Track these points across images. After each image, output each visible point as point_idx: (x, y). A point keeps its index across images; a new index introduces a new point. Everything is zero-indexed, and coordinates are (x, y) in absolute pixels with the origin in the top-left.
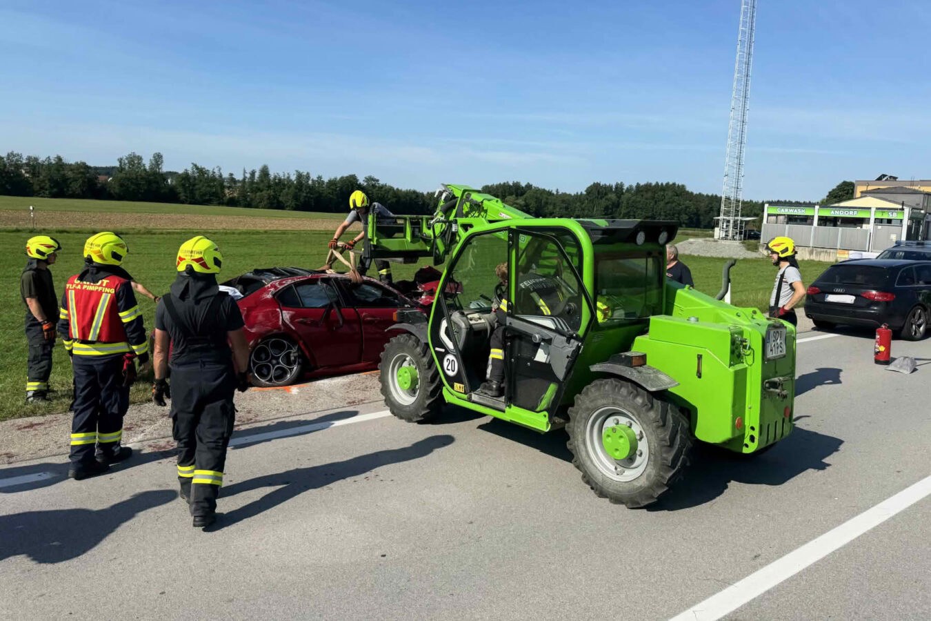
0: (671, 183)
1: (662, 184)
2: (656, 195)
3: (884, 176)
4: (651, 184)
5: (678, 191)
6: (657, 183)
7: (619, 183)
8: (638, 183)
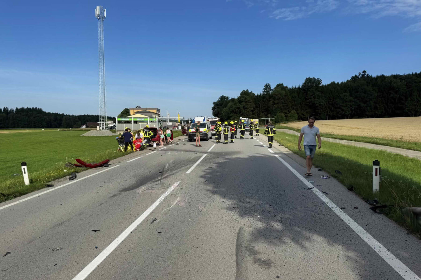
0: (34, 108)
1: (30, 108)
2: (28, 114)
3: (138, 106)
4: (24, 108)
5: (39, 111)
6: (28, 108)
7: (5, 107)
8: (17, 108)
